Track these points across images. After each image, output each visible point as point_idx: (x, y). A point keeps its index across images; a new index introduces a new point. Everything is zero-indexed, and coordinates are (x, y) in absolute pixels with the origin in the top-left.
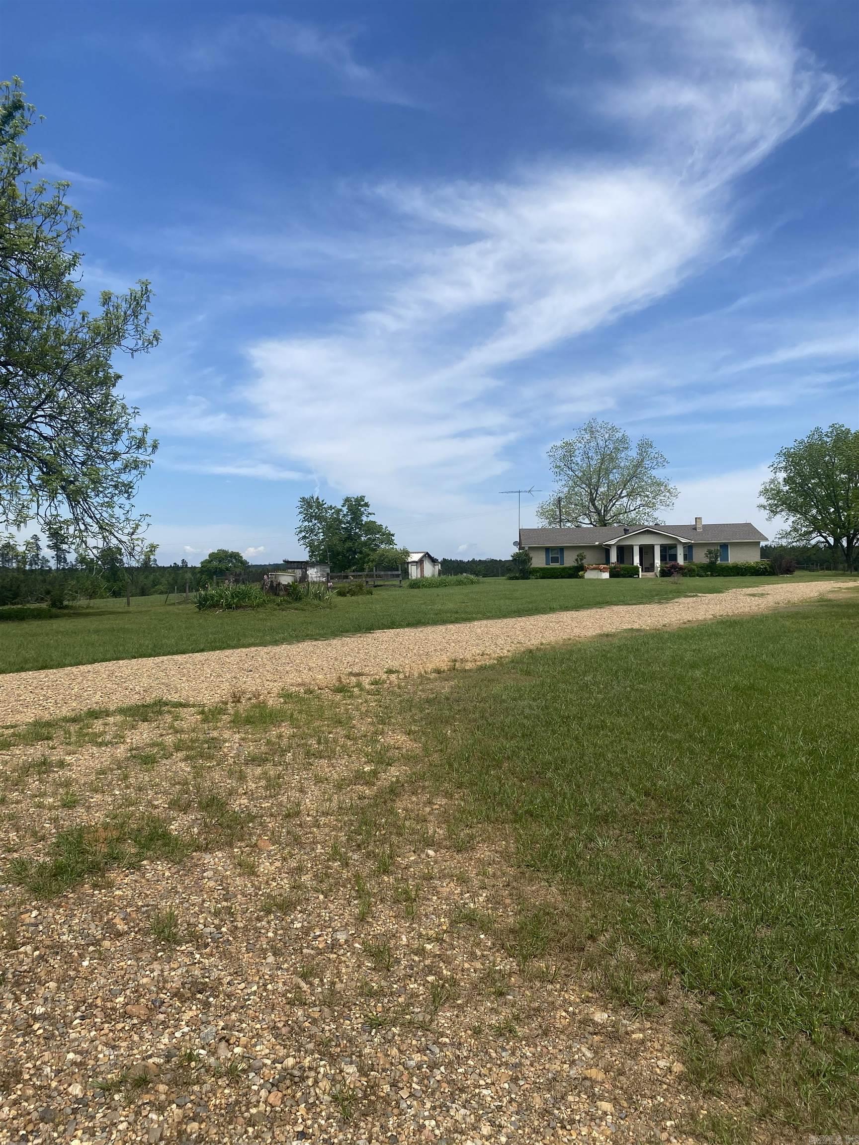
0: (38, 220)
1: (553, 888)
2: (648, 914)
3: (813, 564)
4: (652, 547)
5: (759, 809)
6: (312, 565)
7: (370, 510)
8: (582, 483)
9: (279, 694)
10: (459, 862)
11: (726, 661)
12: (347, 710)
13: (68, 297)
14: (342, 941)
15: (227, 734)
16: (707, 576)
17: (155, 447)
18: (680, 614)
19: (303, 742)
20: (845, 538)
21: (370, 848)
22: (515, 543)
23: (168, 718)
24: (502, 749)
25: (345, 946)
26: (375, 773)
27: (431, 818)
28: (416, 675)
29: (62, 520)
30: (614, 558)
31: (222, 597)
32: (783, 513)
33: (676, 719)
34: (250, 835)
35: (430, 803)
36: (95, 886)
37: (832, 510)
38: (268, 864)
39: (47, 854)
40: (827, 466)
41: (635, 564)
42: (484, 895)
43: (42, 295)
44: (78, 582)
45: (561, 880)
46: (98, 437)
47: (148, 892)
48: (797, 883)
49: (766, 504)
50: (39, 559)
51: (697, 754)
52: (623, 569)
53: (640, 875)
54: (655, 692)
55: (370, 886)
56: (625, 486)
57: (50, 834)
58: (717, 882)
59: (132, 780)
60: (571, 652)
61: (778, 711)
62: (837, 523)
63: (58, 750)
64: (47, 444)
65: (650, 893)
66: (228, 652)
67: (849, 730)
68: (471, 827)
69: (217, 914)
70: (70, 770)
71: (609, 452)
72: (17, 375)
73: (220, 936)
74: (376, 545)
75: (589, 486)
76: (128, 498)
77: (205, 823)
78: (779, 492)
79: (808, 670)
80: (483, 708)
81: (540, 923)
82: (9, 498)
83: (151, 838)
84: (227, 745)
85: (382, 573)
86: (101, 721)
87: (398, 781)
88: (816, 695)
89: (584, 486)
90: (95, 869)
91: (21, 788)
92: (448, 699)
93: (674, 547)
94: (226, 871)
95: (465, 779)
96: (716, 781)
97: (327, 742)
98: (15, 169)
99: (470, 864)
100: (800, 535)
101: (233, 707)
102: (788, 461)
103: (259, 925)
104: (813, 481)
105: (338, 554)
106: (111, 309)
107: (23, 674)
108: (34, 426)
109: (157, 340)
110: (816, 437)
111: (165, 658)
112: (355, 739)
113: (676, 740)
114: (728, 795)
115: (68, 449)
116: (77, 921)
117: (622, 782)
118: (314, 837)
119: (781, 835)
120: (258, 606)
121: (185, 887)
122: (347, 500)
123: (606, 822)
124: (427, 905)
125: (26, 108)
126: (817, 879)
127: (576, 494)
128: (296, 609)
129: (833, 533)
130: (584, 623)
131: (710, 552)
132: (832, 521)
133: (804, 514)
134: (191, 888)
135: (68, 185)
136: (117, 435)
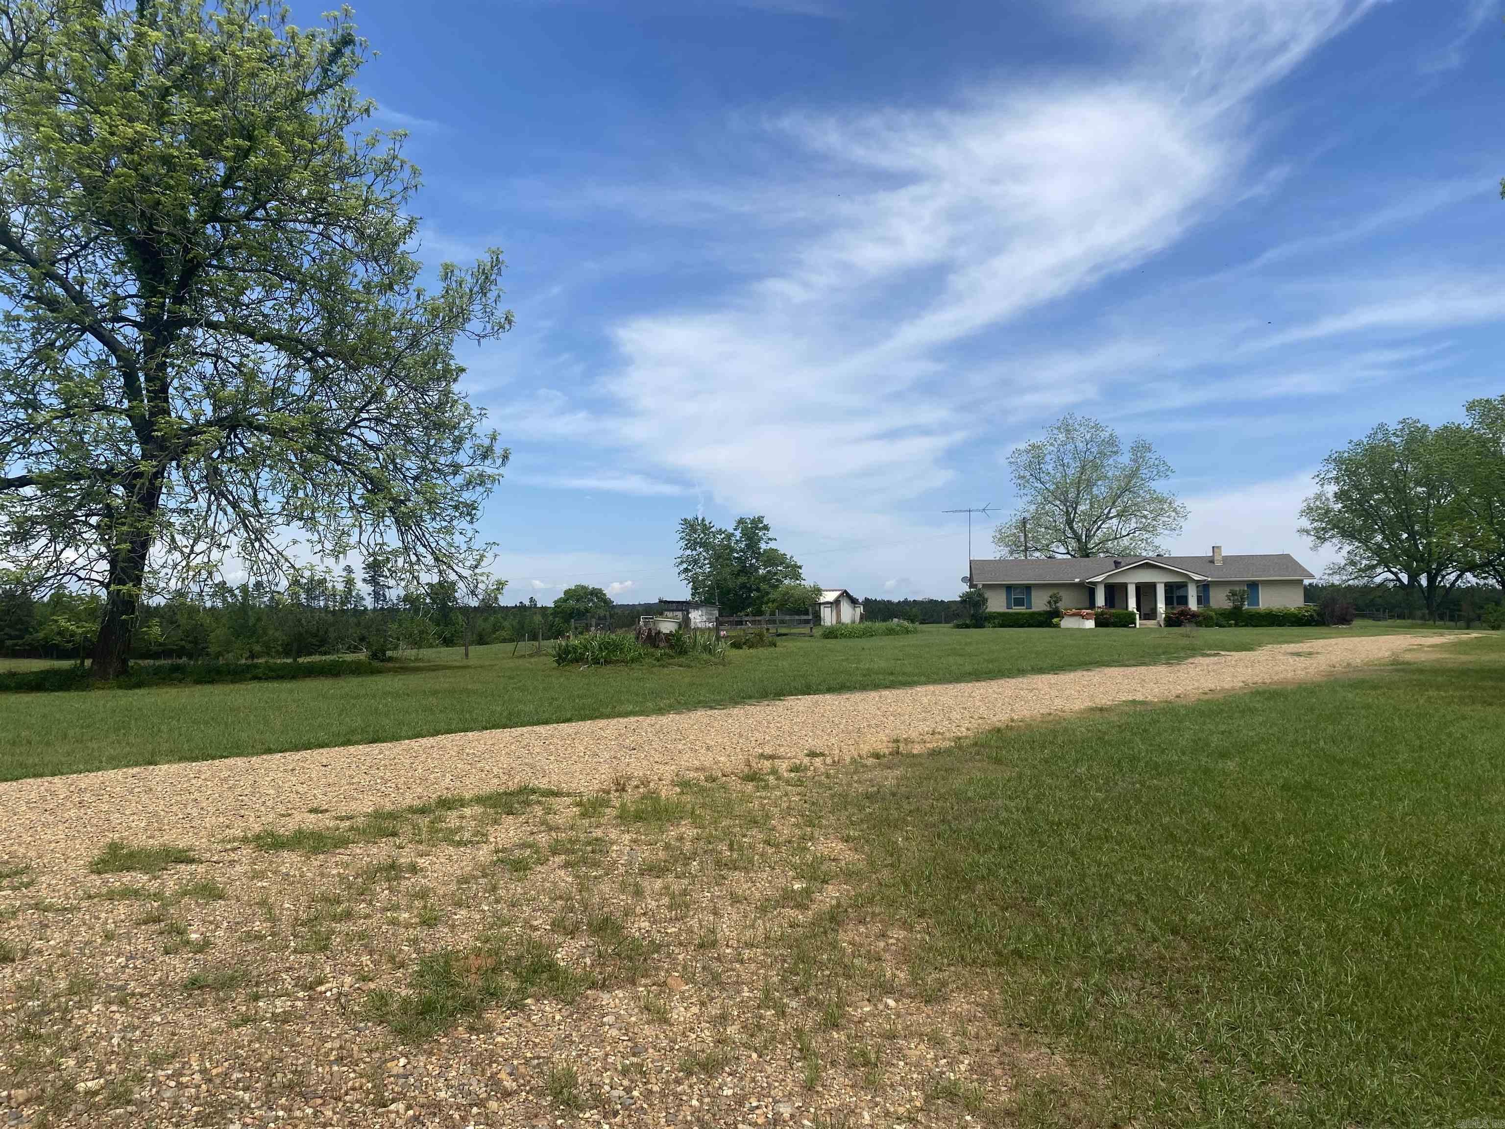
0: (368, 179)
1: (1057, 1058)
2: (1189, 1099)
3: (1378, 610)
4: (1152, 586)
5: (1332, 957)
6: (697, 606)
7: (770, 534)
8: (1056, 498)
9: (673, 781)
10: (928, 1016)
11: (1269, 749)
12: (763, 806)
13: (402, 271)
14: (787, 1116)
15: (613, 834)
16: (1230, 626)
17: (505, 457)
18: (1198, 681)
19: (710, 847)
20: (1425, 575)
21: (811, 993)
22: (964, 579)
23: (538, 810)
24: (974, 865)
25: (791, 1123)
26: (807, 892)
27: (887, 956)
28: (848, 760)
29: (389, 549)
30: (1100, 600)
31: (586, 649)
32: (1334, 540)
33: (1205, 828)
34: (657, 969)
35: (883, 935)
36: (471, 1029)
37: (1405, 536)
38: (682, 1009)
39: (410, 985)
40: (1397, 477)
41: (1130, 609)
42: (966, 1062)
43: (370, 270)
44: (400, 626)
45: (1068, 1046)
46: (434, 445)
47: (537, 1041)
48: (1396, 1065)
49: (1309, 527)
50: (352, 596)
51: (1239, 879)
52: (1112, 615)
53: (1175, 1044)
54: (1174, 790)
55: (816, 1043)
56: (1114, 503)
57: (410, 960)
58: (1282, 1058)
59: (501, 892)
60: (1054, 733)
61: (1348, 820)
62: (1412, 554)
63: (407, 850)
64: (372, 455)
65: (1190, 1070)
66: (602, 723)
67: (1452, 850)
68: (941, 970)
69: (625, 1072)
70: (425, 877)
71: (1091, 458)
72: (338, 368)
73: (632, 1101)
74: (777, 580)
75: (1064, 502)
76: (471, 522)
77: (599, 951)
78: (1328, 511)
79: (1386, 763)
80: (943, 808)
81: (1043, 1103)
82: (325, 522)
83: (535, 971)
84: (615, 848)
85: (788, 618)
86: (455, 813)
87: (839, 905)
88: (1400, 799)
89: (1058, 503)
90: (468, 1006)
91: (368, 898)
92: (894, 794)
93: (1183, 586)
94: (631, 1016)
95: (927, 906)
96: (1268, 917)
97: (741, 848)
98: (343, 117)
99: (943, 1020)
100: (1360, 570)
101: (617, 798)
102: (1341, 469)
103: (679, 1089)
104: (1376, 497)
105: (729, 592)
106: (454, 284)
107: (352, 749)
108: (357, 432)
109: (510, 322)
110: (1380, 436)
111: (525, 729)
112: (777, 846)
113: (1208, 858)
114: (1287, 937)
115: (398, 461)
116: (454, 1073)
117: (1139, 914)
118: (738, 976)
119: (1367, 996)
120: (633, 660)
121: (582, 1036)
122: (741, 521)
123: (1122, 968)
124: (891, 1073)
125: (358, 44)
126: (1422, 1059)
127: (1047, 513)
128: (680, 666)
129: (1407, 568)
130: (1067, 692)
131: (1234, 594)
132: (1406, 552)
133: (1365, 542)
134: (589, 1036)
135: (406, 135)
136: (458, 442)
